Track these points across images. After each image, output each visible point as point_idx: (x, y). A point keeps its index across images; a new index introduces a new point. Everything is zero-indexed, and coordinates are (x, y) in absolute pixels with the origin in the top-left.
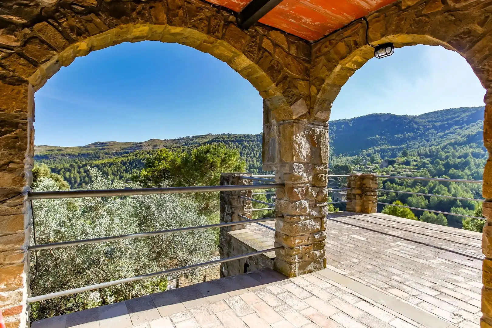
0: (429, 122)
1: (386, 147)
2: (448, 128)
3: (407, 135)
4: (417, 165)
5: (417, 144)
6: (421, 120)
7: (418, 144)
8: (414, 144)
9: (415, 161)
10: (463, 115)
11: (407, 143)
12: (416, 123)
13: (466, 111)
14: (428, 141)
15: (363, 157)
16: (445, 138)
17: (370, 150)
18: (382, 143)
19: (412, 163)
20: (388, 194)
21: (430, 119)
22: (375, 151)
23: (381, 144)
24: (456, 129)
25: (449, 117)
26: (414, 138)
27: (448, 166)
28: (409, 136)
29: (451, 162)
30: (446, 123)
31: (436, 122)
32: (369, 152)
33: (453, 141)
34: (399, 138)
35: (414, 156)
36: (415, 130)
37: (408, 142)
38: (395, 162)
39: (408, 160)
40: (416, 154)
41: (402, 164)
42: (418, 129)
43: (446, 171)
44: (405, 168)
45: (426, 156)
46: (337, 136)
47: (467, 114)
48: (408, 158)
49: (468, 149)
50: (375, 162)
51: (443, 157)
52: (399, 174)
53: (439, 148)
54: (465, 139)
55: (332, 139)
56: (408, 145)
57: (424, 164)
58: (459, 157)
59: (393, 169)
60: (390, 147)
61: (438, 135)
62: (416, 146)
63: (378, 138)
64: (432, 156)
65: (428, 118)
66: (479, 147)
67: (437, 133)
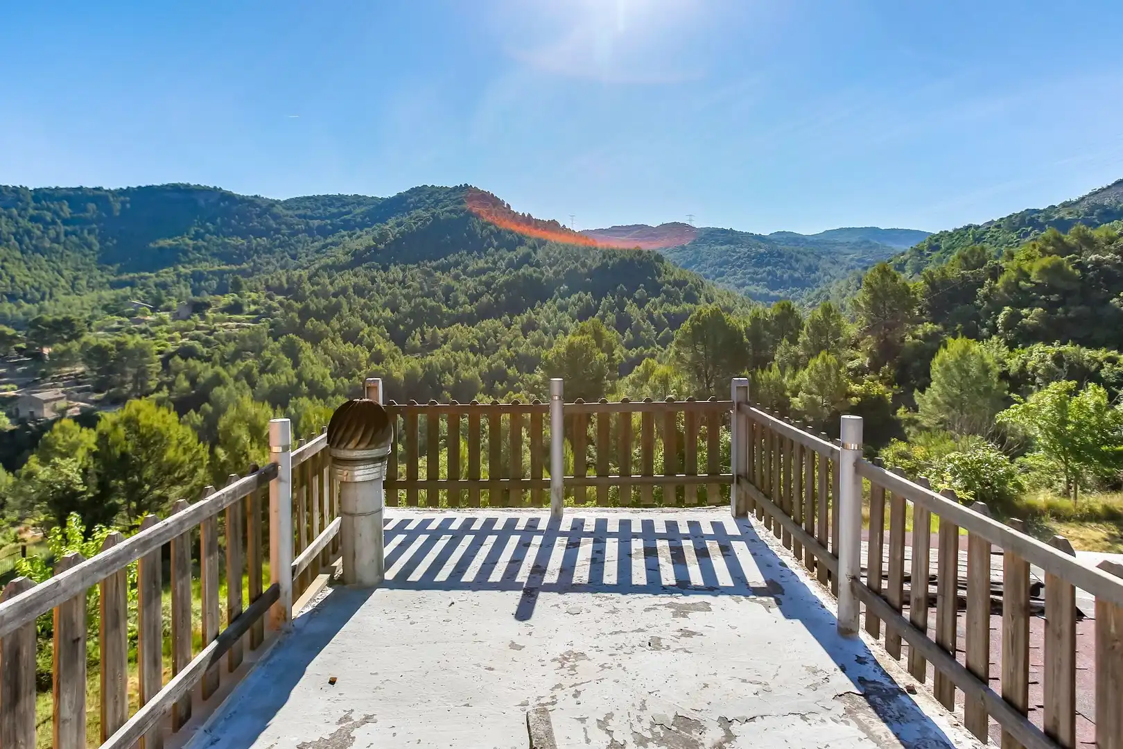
0: (300, 216)
1: (204, 267)
2: (332, 232)
3: (254, 241)
4: (256, 312)
5: (273, 264)
6: (285, 212)
7: (275, 263)
8: (268, 263)
9: (255, 303)
10: (358, 211)
11: (254, 261)
12: (276, 217)
13: (362, 204)
14: (294, 257)
15: (147, 293)
16: (324, 253)
17: (166, 273)
18: (199, 258)
19: (246, 309)
20: (170, 385)
21: (301, 212)
22: (179, 275)
23: (195, 259)
24: (343, 237)
25: (334, 210)
26: (270, 251)
27: (305, 314)
28: (259, 245)
29: (312, 307)
30: (329, 222)
31: (312, 218)
32: (163, 279)
33: (330, 261)
34: (236, 247)
35: (257, 291)
36: (272, 232)
37: (255, 257)
38: (208, 305)
39: (240, 300)
40: (261, 287)
41: (223, 311)
42: (278, 231)
43: (303, 324)
44: (230, 320)
45: (280, 290)
46: (74, 233)
47: (364, 209)
48: (241, 296)
49: (347, 279)
50: (162, 306)
51: (307, 293)
52: (210, 334)
53: (305, 274)
54: (349, 258)
55: (56, 240)
56: (255, 265)
57: (270, 308)
58: (335, 295)
59: (202, 324)
60: (216, 268)
61: (313, 247)
62: (271, 268)
63: (187, 245)
64: (292, 291)
65: (298, 209)
66: (366, 275)
67: (312, 243)
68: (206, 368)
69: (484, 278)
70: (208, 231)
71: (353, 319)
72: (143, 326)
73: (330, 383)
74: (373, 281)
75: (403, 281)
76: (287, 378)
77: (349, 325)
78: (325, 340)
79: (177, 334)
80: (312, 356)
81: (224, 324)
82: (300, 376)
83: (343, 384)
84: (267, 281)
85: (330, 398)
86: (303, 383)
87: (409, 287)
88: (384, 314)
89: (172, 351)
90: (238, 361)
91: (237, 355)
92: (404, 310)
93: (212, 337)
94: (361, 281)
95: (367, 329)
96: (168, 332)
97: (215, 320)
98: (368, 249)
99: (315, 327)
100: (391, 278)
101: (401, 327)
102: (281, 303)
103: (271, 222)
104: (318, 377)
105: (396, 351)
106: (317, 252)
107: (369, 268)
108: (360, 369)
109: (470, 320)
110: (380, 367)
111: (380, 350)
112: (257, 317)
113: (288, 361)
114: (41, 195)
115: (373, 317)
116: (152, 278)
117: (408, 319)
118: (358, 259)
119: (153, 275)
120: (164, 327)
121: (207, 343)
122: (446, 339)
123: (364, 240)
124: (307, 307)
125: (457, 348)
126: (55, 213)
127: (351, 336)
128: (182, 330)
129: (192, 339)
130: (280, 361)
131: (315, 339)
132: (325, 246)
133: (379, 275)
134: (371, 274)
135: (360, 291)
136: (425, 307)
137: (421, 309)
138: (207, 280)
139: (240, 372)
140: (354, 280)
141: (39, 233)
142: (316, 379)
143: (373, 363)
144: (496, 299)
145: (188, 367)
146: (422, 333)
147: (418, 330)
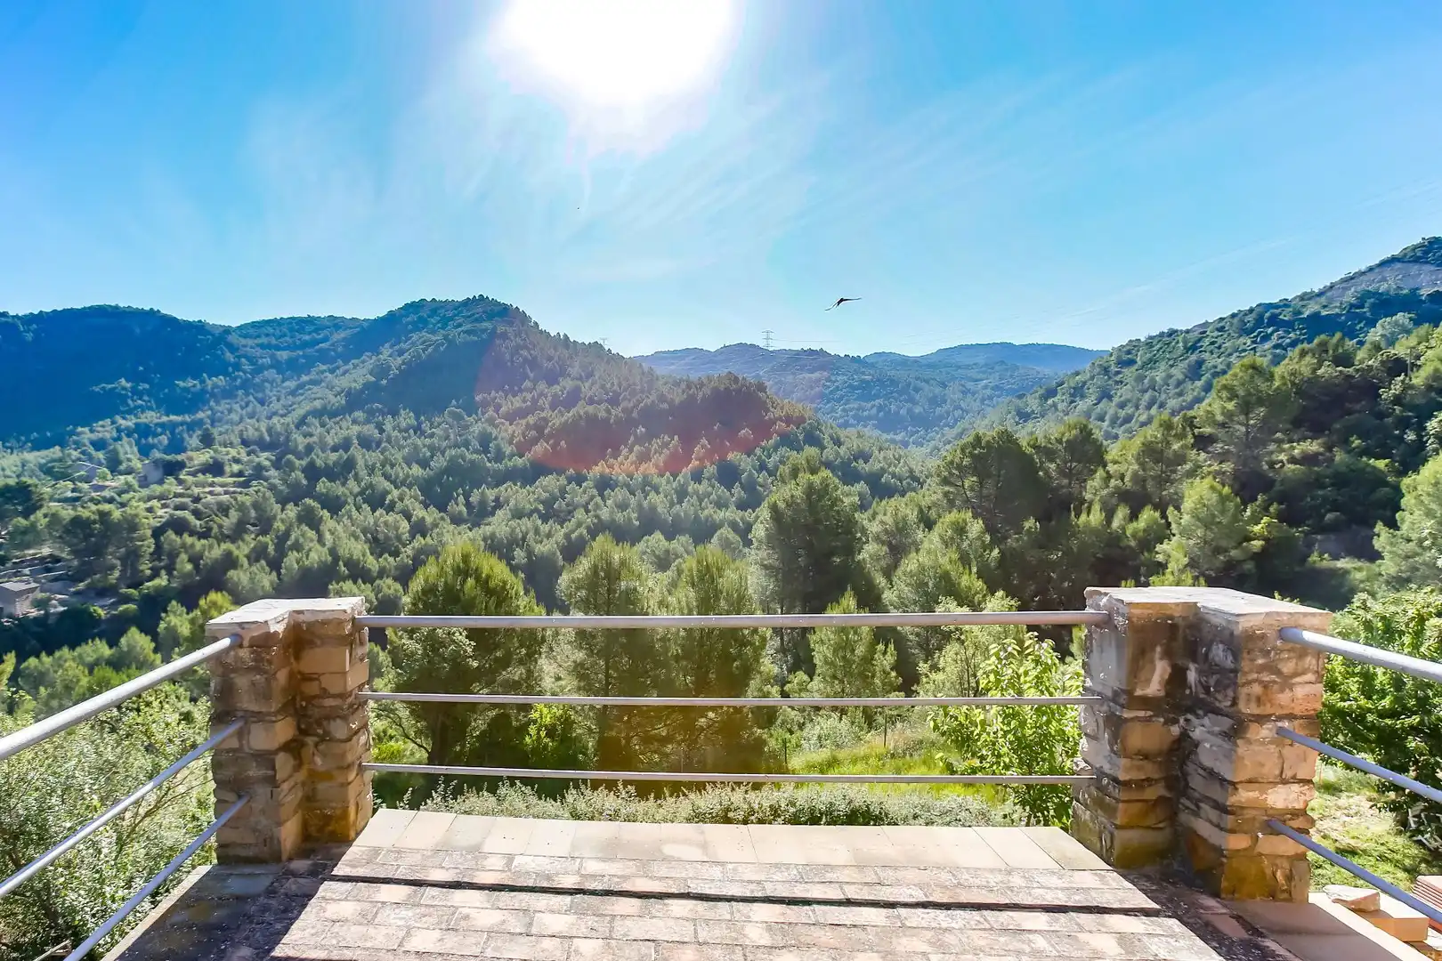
0: (262, 346)
1: (151, 417)
2: (306, 368)
3: (209, 382)
4: (242, 474)
5: (236, 412)
6: (243, 341)
8: (230, 411)
10: (336, 337)
12: (232, 348)
13: (341, 327)
14: (262, 402)
16: (303, 395)
18: (140, 406)
20: (170, 569)
21: (264, 340)
23: (135, 408)
24: (322, 372)
25: (307, 338)
26: (230, 394)
27: (313, 473)
28: (215, 386)
29: (319, 463)
30: (301, 353)
31: (278, 348)
33: (318, 404)
34: (187, 390)
36: (230, 369)
38: (181, 465)
39: (217, 457)
40: (237, 441)
41: (202, 472)
42: (237, 367)
43: (313, 485)
44: (213, 484)
45: (263, 445)
47: (342, 334)
48: (217, 452)
49: (349, 428)
50: (122, 467)
51: (300, 447)
52: (196, 502)
53: (288, 423)
54: (343, 400)
56: (213, 414)
57: (258, 468)
58: (334, 449)
59: (180, 489)
61: (284, 388)
62: (235, 417)
63: (124, 389)
64: (277, 446)
65: (259, 336)
66: (369, 422)
67: (283, 382)
68: (211, 547)
69: (531, 419)
71: (374, 479)
72: (106, 494)
73: (372, 563)
76: (319, 557)
77: (370, 486)
78: (347, 508)
79: (155, 503)
80: (339, 528)
81: (209, 490)
82: (334, 554)
83: (388, 563)
84: (241, 433)
86: (341, 563)
88: (411, 472)
89: (159, 524)
90: (246, 538)
91: (240, 528)
92: (438, 465)
93: (200, 506)
94: (364, 429)
95: (396, 493)
96: (142, 501)
97: (195, 485)
98: (367, 386)
99: (329, 490)
100: (404, 425)
101: (438, 488)
102: (271, 462)
103: (228, 354)
104: (355, 554)
105: (441, 519)
106: (293, 394)
107: (372, 413)
108: (404, 544)
109: (528, 476)
110: (428, 540)
111: (421, 518)
112: (245, 479)
113: (311, 535)
115: (399, 476)
117: (445, 477)
118: (354, 401)
120: (134, 495)
121: (197, 514)
122: (498, 504)
123: (357, 375)
124: (312, 464)
125: (518, 514)
127: (376, 501)
128: (159, 498)
129: (177, 508)
131: (334, 506)
132: (301, 386)
133: (387, 422)
135: (367, 443)
136: (465, 461)
137: (459, 462)
138: (155, 434)
139: (254, 551)
142: (355, 557)
143: (418, 536)
144: (553, 447)
145: (186, 544)
146: (467, 497)
147: (460, 491)
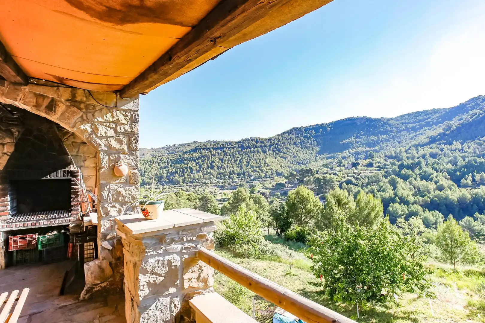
0: (402, 123)
1: (360, 149)
2: (420, 129)
3: (380, 137)
4: (379, 167)
6: (395, 122)
7: (390, 145)
8: (387, 146)
10: (435, 116)
11: (380, 146)
12: (390, 125)
13: (438, 112)
14: (399, 142)
15: (338, 160)
16: (415, 139)
17: (346, 152)
19: (374, 165)
22: (350, 153)
23: (356, 147)
24: (425, 130)
25: (421, 118)
26: (388, 141)
27: (401, 167)
28: (382, 138)
29: (405, 163)
30: (418, 124)
31: (409, 123)
32: (344, 155)
33: (417, 143)
34: (373, 140)
35: (380, 158)
36: (389, 132)
37: (381, 144)
38: (358, 164)
39: (372, 161)
40: (383, 156)
41: (364, 166)
42: (391, 131)
43: (400, 171)
44: (367, 170)
45: (391, 157)
46: (316, 140)
48: (373, 160)
49: (427, 150)
50: (342, 164)
51: (404, 158)
52: (358, 175)
53: (403, 149)
54: (428, 140)
55: (311, 144)
56: (381, 147)
57: (385, 165)
58: (418, 158)
59: (356, 171)
60: (364, 149)
61: (408, 137)
62: (388, 148)
63: (353, 141)
64: (397, 157)
65: (402, 120)
66: (438, 148)
67: (409, 135)
68: (355, 188)
70: (361, 135)
71: (427, 169)
72: (334, 172)
73: (411, 199)
74: (442, 150)
75: (462, 150)
76: (390, 194)
77: (425, 172)
78: (410, 179)
79: (346, 175)
80: (403, 186)
81: (365, 171)
82: (396, 194)
83: (419, 200)
84: (385, 153)
85: (410, 205)
86: (397, 197)
87: (466, 152)
88: (446, 166)
89: (343, 181)
90: (369, 186)
91: (368, 184)
92: (461, 164)
93: (359, 177)
94: (434, 151)
95: (435, 174)
96: (343, 174)
97: (361, 170)
98: (439, 134)
99: (406, 173)
100: (454, 148)
101: (458, 173)
102: (390, 162)
103: (389, 128)
104: (405, 195)
105: (453, 185)
106: (411, 139)
107: (440, 144)
108: (429, 193)
110: (442, 193)
111: (442, 184)
112: (379, 168)
113: (391, 188)
114: (308, 129)
115: (440, 168)
116: (340, 155)
117: (463, 169)
118: (433, 140)
119: (341, 153)
120: (342, 172)
121: (357, 179)
123: (438, 131)
124: (402, 163)
126: (310, 134)
127: (426, 177)
128: (347, 173)
129: (351, 177)
130: (386, 187)
131: (405, 178)
132: (415, 136)
133: (446, 148)
134: (441, 147)
135: (433, 156)
136: (476, 162)
137: (473, 163)
138: (361, 154)
139: (369, 191)
140: (431, 150)
141: (306, 141)
142: (404, 196)
143: (438, 191)
145: (348, 188)
146: (473, 176)
147: (470, 174)
